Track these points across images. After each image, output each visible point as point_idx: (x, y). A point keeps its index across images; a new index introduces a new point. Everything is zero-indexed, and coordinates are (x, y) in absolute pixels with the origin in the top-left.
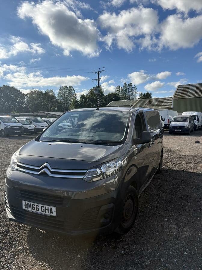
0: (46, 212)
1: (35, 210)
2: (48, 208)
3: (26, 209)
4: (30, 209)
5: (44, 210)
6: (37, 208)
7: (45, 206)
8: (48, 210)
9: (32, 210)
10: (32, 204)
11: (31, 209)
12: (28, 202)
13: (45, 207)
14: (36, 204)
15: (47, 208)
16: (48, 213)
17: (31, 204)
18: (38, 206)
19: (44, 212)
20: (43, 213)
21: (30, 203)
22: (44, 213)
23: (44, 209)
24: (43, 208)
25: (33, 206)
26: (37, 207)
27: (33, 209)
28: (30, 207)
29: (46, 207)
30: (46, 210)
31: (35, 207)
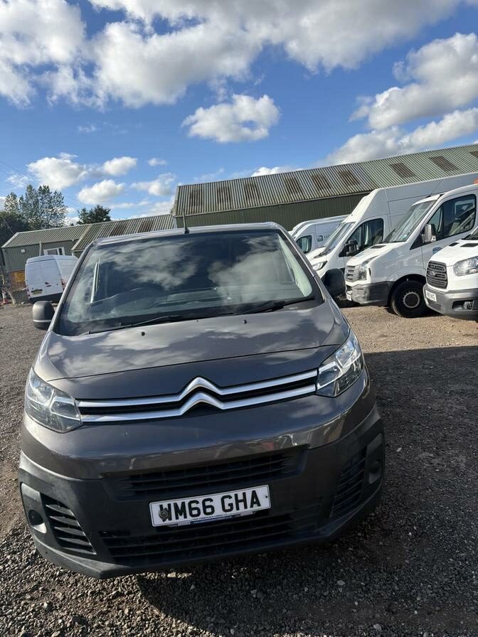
0: (238, 509)
1: (202, 515)
2: (244, 494)
3: (167, 522)
4: (181, 518)
5: (231, 505)
6: (205, 507)
7: (232, 494)
8: (244, 500)
9: (190, 518)
10: (187, 501)
11: (185, 517)
12: (172, 502)
13: (234, 498)
14: (200, 499)
15: (241, 497)
16: (246, 507)
17: (183, 504)
18: (211, 500)
19: (231, 509)
20: (229, 513)
21: (179, 502)
22: (234, 512)
23: (233, 501)
24: (227, 501)
25: (194, 505)
26: (208, 503)
27: (192, 515)
28: (180, 511)
29: (236, 496)
30: (237, 501)
31: (200, 506)
